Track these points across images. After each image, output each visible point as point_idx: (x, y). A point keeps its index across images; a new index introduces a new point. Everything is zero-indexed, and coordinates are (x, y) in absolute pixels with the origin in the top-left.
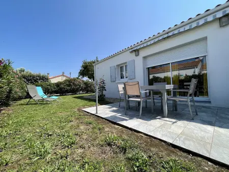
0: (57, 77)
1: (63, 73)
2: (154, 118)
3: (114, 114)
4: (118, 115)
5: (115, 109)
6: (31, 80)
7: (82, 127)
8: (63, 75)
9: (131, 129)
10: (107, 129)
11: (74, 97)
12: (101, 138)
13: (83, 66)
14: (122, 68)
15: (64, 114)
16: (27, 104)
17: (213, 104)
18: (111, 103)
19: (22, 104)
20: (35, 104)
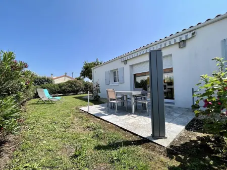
0: (61, 77)
1: (66, 74)
2: (126, 114)
3: (100, 111)
4: (103, 112)
5: (103, 108)
6: (38, 82)
7: (76, 120)
8: (66, 76)
9: (105, 121)
10: (91, 120)
11: (75, 98)
12: (85, 124)
13: (84, 68)
14: (115, 73)
15: (65, 112)
16: (37, 104)
17: (176, 105)
18: (104, 103)
19: (33, 104)
20: (43, 104)
